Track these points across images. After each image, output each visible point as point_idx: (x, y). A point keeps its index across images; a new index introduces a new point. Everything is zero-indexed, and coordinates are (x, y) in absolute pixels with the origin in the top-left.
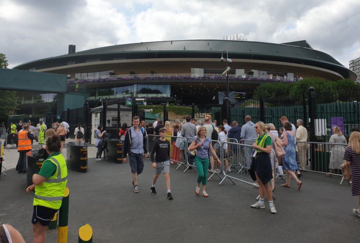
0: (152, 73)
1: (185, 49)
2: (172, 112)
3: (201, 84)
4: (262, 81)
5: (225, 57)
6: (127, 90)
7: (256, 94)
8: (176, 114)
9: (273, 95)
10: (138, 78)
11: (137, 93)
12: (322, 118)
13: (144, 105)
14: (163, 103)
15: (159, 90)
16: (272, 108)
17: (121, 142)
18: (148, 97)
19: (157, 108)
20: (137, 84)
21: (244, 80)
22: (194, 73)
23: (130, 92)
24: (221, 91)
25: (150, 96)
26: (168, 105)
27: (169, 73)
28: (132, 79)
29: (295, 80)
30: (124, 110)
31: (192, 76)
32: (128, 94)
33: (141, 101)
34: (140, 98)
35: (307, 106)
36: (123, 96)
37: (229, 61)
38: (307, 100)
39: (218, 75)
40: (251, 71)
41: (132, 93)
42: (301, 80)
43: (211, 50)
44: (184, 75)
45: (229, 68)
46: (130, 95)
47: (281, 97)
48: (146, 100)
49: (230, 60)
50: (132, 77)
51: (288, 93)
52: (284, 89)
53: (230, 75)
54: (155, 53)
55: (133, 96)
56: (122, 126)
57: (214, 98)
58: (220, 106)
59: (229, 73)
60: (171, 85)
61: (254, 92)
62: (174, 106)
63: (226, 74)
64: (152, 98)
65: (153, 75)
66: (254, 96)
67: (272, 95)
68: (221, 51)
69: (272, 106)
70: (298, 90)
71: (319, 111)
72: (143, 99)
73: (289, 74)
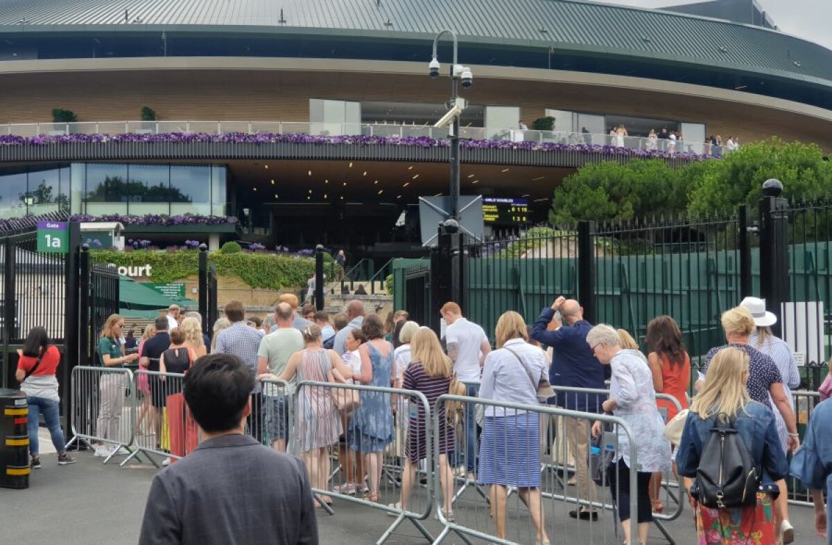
0: (149, 115)
1: (282, 21)
2: (234, 279)
3: (351, 165)
4: (586, 153)
5: (445, 57)
6: (42, 187)
7: (561, 206)
8: (251, 285)
9: (628, 209)
10: (90, 138)
11: (86, 200)
12: (807, 300)
13: (116, 248)
14: (196, 243)
15: (176, 185)
16: (625, 258)
17: (24, 402)
18: (132, 217)
19: (170, 263)
20: (86, 160)
21: (518, 149)
22: (321, 119)
23: (54, 193)
24: (430, 192)
25: (141, 210)
26: (214, 249)
27: (220, 117)
28: (63, 142)
29: (710, 153)
30: (32, 270)
31: (315, 130)
32: (48, 202)
33: (103, 235)
34: (98, 220)
35: (755, 253)
36: (25, 213)
37: (460, 73)
38: (755, 229)
39: (417, 130)
40: (544, 112)
41: (62, 200)
42: (732, 154)
43: (390, 28)
44: (281, 126)
45: (459, 105)
46: (52, 209)
47: (658, 219)
48: (122, 227)
49: (464, 71)
50: (60, 133)
51: (682, 203)
52: (670, 186)
53: (464, 132)
54: (161, 33)
55: (69, 211)
56: (23, 335)
57: (401, 220)
58: (426, 252)
59: (461, 121)
60: (227, 166)
61: (554, 197)
62: (242, 253)
63: (452, 127)
64: (149, 220)
65: (153, 127)
66: (555, 214)
67: (624, 208)
68: (428, 33)
69: (620, 253)
70: (721, 189)
71: (800, 270)
72: (113, 225)
73: (686, 128)
